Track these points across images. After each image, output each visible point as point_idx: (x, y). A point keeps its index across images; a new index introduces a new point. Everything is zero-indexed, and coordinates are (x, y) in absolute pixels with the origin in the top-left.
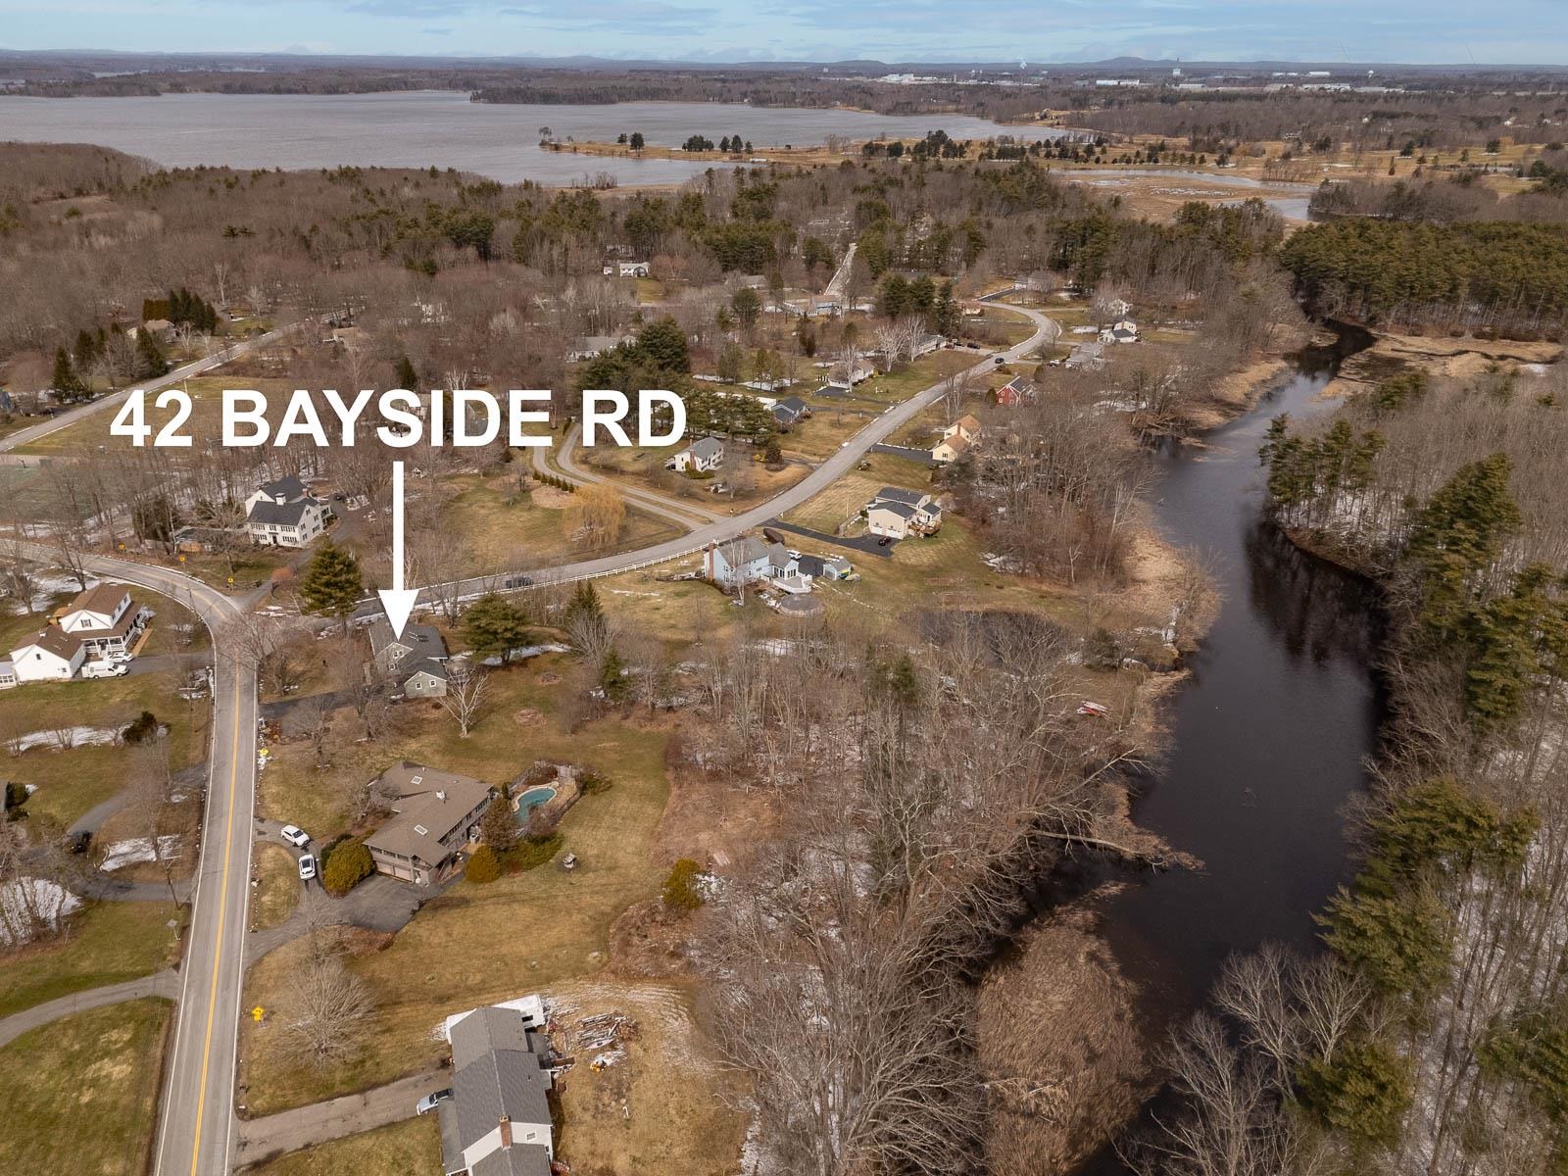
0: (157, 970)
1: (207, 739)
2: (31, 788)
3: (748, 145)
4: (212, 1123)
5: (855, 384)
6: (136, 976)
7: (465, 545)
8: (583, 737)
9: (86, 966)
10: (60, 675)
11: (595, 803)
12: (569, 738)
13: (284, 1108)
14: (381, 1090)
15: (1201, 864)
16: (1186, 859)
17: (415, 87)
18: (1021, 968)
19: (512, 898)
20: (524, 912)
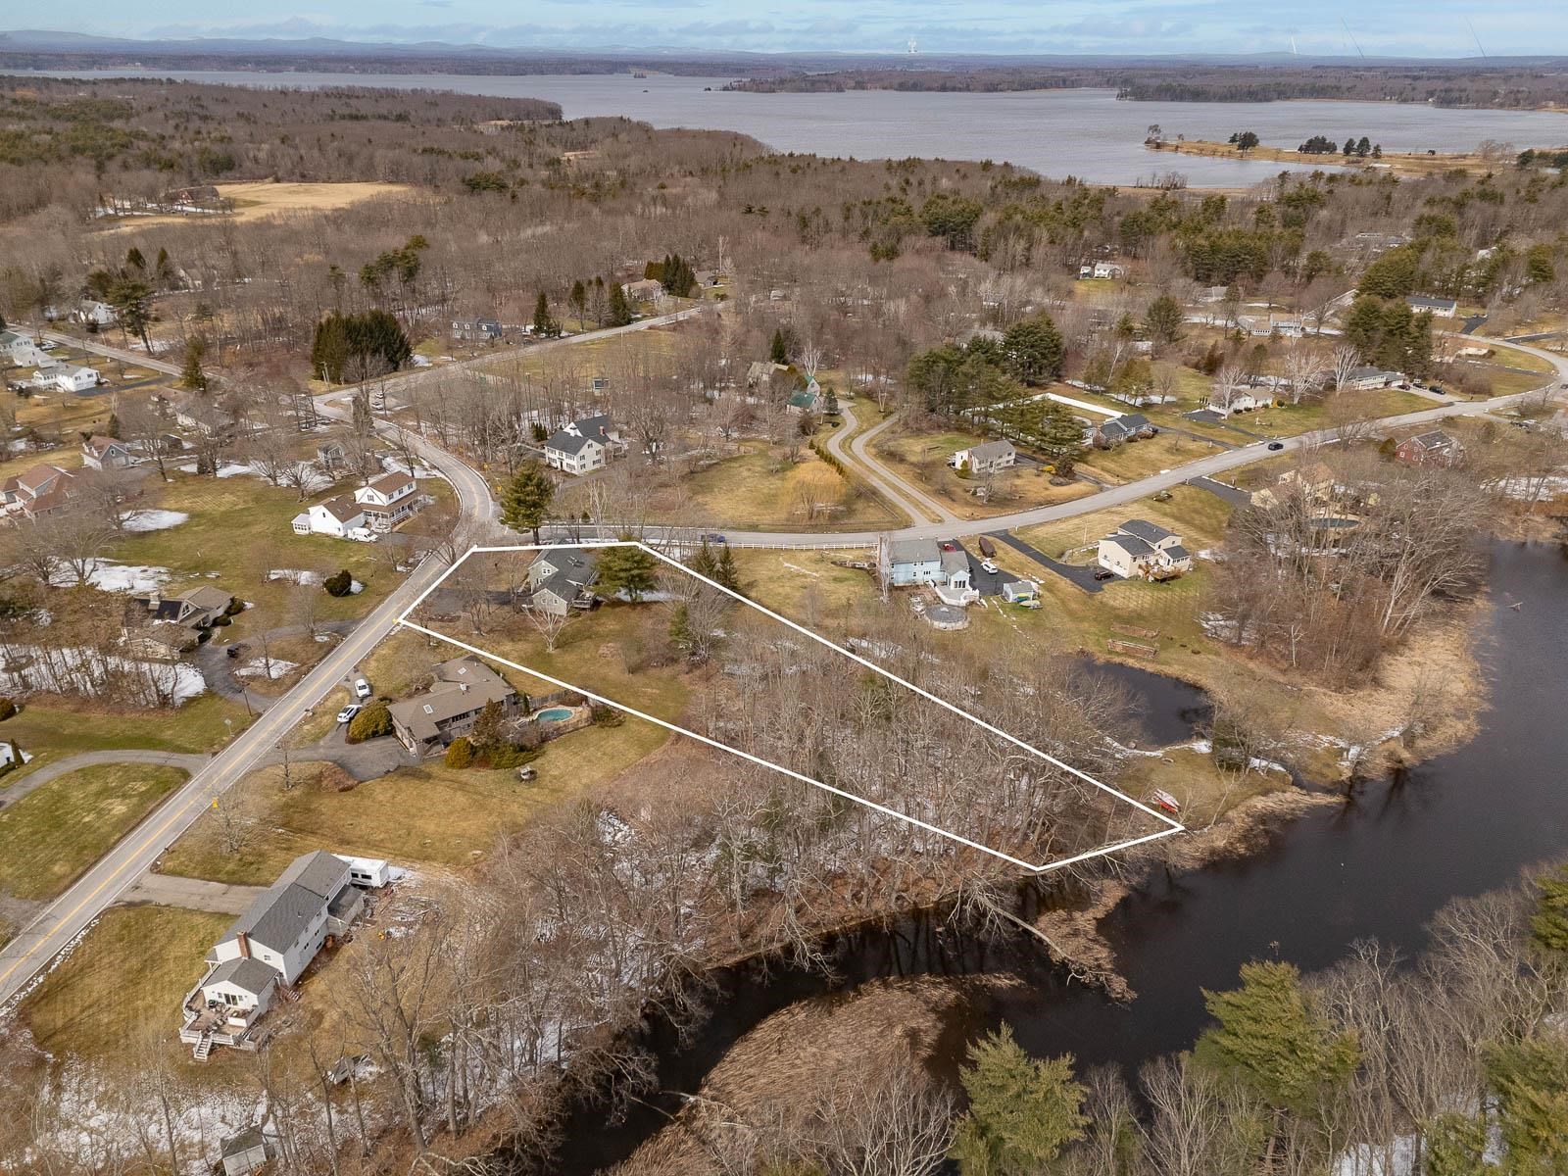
0: (201, 752)
1: (380, 602)
2: (249, 605)
3: (1377, 149)
4: (136, 864)
5: (1238, 412)
6: (187, 751)
7: (700, 499)
8: (638, 680)
9: (168, 734)
10: (336, 532)
11: (595, 734)
12: (627, 677)
13: (181, 874)
14: (243, 888)
15: (1131, 995)
16: (1119, 985)
17: (1074, 84)
18: (830, 1014)
19: (462, 787)
20: (461, 799)
